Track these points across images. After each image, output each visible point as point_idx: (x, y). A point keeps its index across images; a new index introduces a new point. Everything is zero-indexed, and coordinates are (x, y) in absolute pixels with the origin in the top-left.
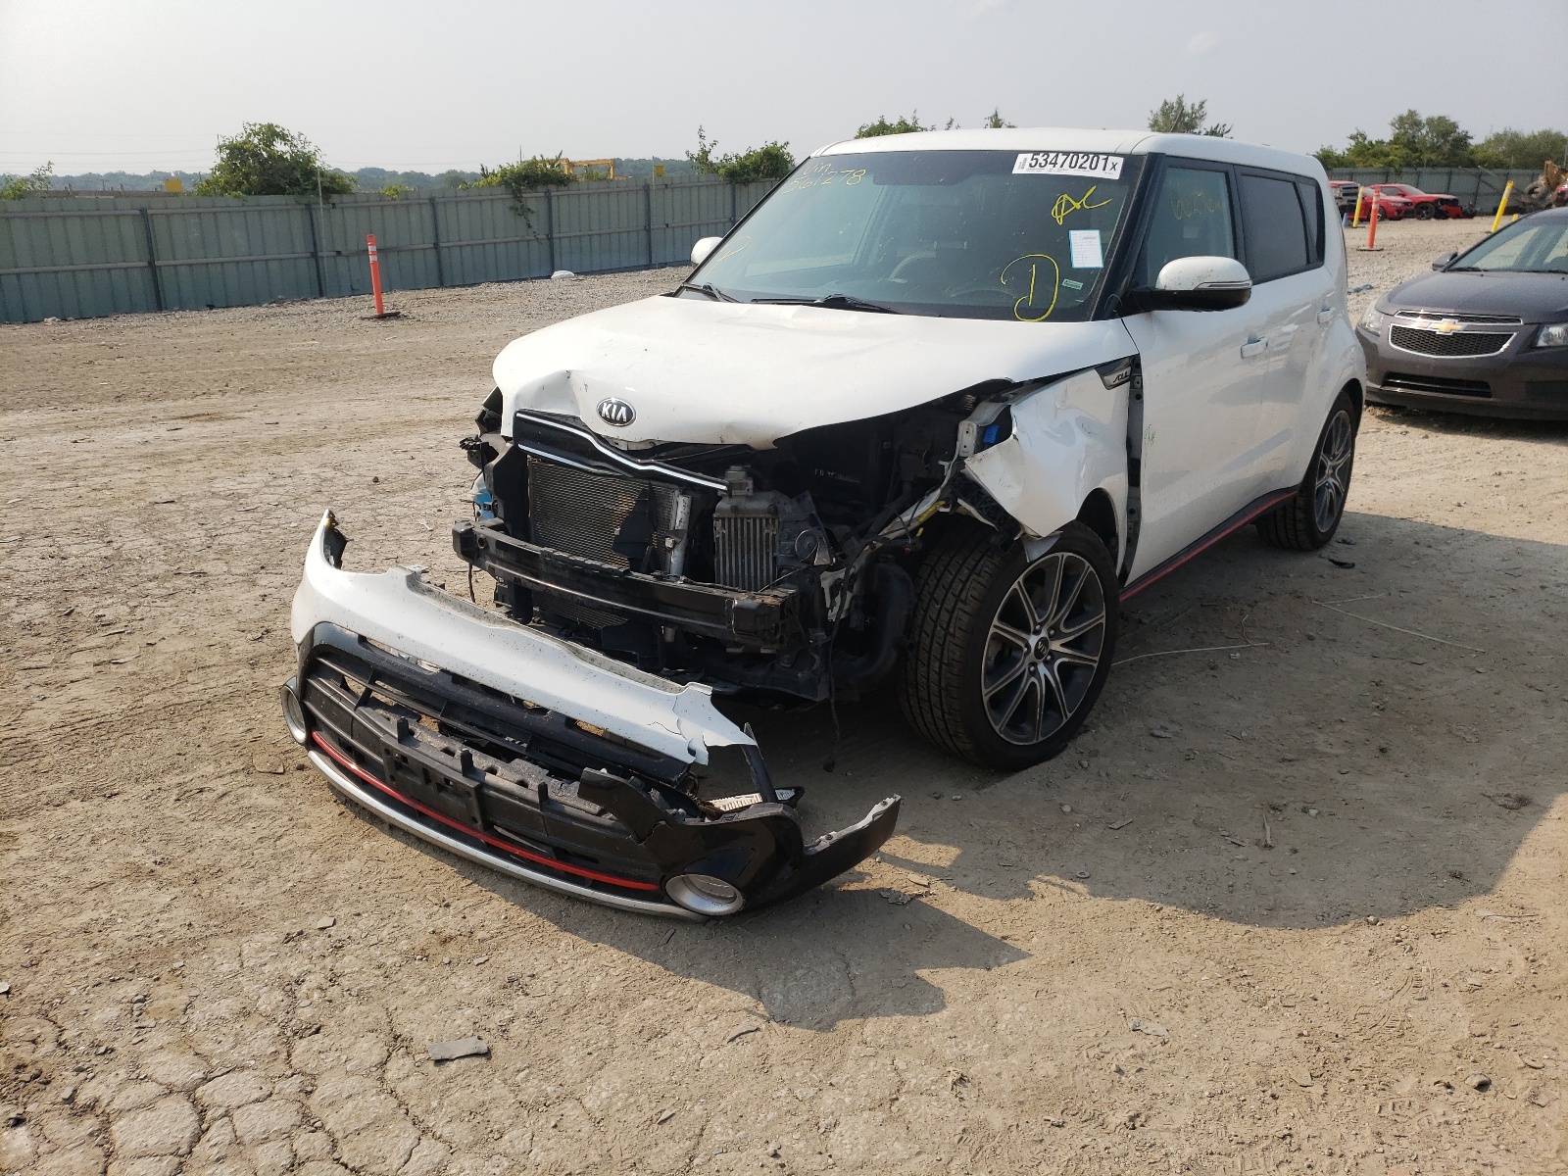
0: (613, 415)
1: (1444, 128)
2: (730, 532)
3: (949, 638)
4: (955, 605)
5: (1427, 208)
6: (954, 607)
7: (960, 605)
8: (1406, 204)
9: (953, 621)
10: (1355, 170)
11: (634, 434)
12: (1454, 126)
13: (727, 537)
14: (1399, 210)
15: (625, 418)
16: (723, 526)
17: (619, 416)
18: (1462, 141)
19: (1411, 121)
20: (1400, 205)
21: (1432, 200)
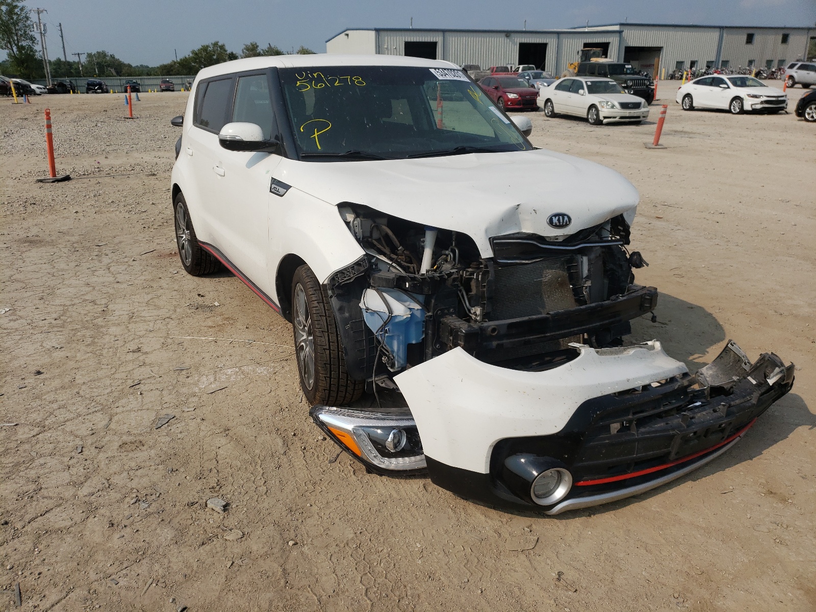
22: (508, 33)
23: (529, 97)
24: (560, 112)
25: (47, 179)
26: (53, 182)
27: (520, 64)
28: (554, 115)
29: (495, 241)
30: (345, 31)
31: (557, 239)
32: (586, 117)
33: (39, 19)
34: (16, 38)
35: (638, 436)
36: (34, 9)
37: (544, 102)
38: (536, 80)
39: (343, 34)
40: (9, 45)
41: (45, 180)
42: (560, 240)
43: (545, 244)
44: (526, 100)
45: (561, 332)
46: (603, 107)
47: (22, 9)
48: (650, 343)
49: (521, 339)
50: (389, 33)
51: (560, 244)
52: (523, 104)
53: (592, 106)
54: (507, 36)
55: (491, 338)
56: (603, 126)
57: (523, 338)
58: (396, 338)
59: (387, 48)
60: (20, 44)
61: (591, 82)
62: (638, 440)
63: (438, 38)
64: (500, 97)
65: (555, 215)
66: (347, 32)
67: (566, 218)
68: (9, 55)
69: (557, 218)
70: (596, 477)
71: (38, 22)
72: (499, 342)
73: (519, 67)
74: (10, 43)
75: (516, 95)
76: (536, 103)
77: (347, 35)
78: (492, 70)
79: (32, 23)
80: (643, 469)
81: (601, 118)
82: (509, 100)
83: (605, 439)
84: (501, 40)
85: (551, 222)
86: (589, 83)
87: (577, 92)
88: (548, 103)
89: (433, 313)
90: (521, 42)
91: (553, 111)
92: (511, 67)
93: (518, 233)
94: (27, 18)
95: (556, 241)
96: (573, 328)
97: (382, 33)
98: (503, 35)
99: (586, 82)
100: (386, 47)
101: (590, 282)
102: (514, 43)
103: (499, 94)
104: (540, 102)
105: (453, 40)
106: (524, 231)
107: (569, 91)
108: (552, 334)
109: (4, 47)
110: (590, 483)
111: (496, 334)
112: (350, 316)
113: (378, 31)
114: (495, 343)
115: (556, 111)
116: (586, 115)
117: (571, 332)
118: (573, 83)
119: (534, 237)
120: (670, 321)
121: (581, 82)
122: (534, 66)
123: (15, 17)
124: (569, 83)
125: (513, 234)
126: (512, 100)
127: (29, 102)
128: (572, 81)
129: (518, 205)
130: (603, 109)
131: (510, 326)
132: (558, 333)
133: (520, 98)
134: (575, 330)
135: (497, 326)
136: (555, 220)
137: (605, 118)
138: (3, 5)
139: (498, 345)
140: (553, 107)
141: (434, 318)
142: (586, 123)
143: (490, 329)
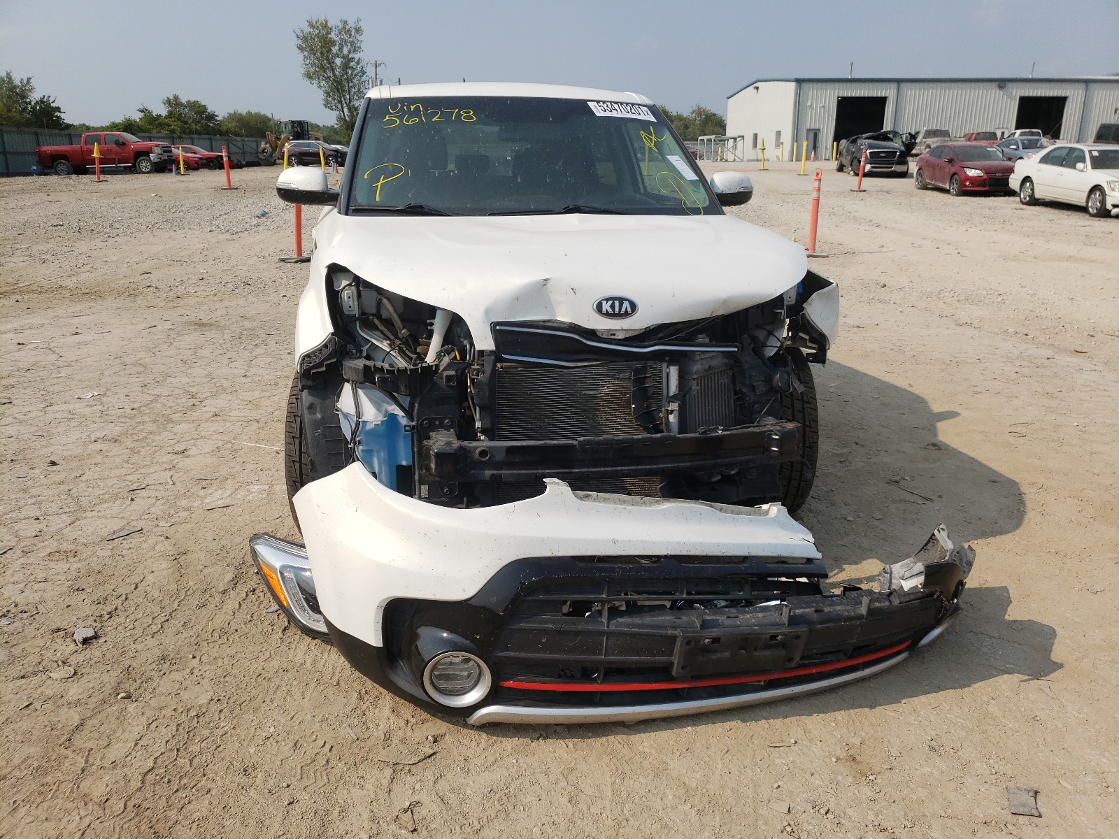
0: (617, 310)
1: (199, 109)
2: (701, 388)
3: (807, 429)
4: (803, 405)
5: (212, 162)
6: (804, 409)
7: (806, 405)
8: (200, 158)
9: (807, 417)
10: (152, 135)
11: (637, 323)
12: (204, 107)
13: (700, 392)
14: (197, 163)
15: (629, 310)
16: (698, 385)
17: (623, 309)
18: (211, 117)
19: (173, 103)
20: (197, 159)
21: (214, 156)
22: (1002, 83)
23: (1000, 174)
24: (1044, 197)
25: (291, 259)
26: (296, 262)
27: (1017, 128)
28: (1034, 202)
29: (498, 328)
30: (754, 84)
31: (615, 335)
32: (1084, 204)
33: (376, 74)
34: (348, 97)
35: (608, 627)
36: (371, 62)
37: (1019, 182)
38: (1027, 150)
39: (752, 87)
40: (340, 106)
41: (288, 259)
42: (620, 336)
43: (593, 341)
44: (996, 179)
45: (598, 469)
46: (1113, 189)
47: (358, 63)
48: (765, 507)
49: (530, 472)
50: (815, 85)
51: (619, 342)
52: (990, 185)
53: (1096, 188)
54: (1000, 87)
55: (482, 465)
56: (1112, 220)
57: (535, 471)
58: (375, 454)
59: (811, 106)
60: (352, 103)
61: (1099, 151)
62: (609, 634)
63: (889, 92)
64: (954, 174)
65: (607, 300)
66: (756, 85)
67: (626, 304)
68: (340, 119)
69: (610, 303)
70: (538, 679)
71: (374, 77)
72: (495, 472)
73: (1015, 133)
74: (340, 102)
75: (979, 171)
76: (1008, 184)
77: (757, 88)
78: (969, 137)
79: (367, 79)
80: (628, 682)
81: (1109, 207)
82: (968, 178)
83: (547, 621)
84: (992, 92)
85: (599, 308)
86: (1095, 154)
87: (1074, 167)
88: (1026, 182)
89: (417, 423)
90: (1022, 95)
91: (1032, 196)
92: (1003, 133)
93: (549, 321)
94: (364, 73)
95: (612, 337)
96: (622, 466)
97: (806, 86)
98: (994, 85)
99: (1090, 152)
100: (809, 104)
101: (677, 404)
102: (1011, 97)
103: (953, 170)
104: (1014, 182)
105: (910, 92)
106: (559, 319)
107: (1062, 165)
108: (583, 470)
109: (334, 107)
110: (526, 686)
111: (487, 460)
112: (323, 418)
113: (799, 82)
114: (488, 473)
115: (1038, 195)
116: (1085, 201)
117: (618, 470)
118: (1069, 152)
119: (574, 328)
120: (940, 497)
121: (1082, 151)
122: (1040, 131)
123: (350, 72)
124: (1064, 153)
125: (544, 321)
126: (972, 180)
127: (337, 172)
128: (1068, 150)
129: (546, 280)
130: (1114, 194)
131: (510, 450)
132: (594, 470)
133: (985, 176)
134: (624, 470)
135: (490, 447)
136: (606, 307)
137: (1115, 206)
138: (338, 57)
139: (493, 475)
140: (1033, 190)
141: (417, 430)
142: (1084, 214)
143: (477, 451)
